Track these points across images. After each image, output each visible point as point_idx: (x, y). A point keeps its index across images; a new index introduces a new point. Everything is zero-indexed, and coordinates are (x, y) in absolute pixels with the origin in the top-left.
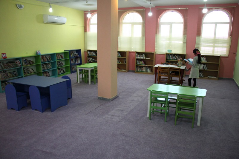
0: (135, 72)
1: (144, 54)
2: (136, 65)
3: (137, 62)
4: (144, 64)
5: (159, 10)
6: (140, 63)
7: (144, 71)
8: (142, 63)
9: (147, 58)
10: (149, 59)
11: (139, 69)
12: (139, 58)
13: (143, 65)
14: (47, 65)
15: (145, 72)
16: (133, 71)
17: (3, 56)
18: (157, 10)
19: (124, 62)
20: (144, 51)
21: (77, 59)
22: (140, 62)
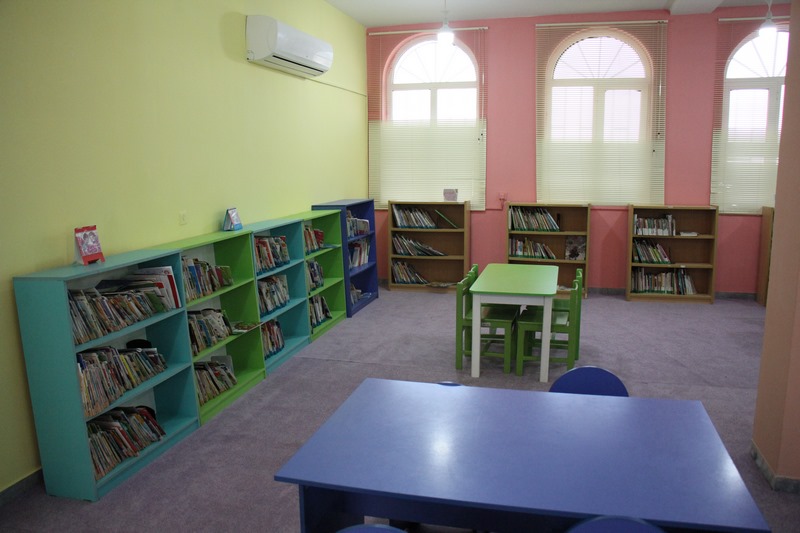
0: (629, 294)
1: (670, 217)
2: (631, 264)
3: (636, 252)
4: (667, 260)
5: (730, 24)
6: (649, 256)
7: (666, 287)
8: (658, 256)
9: (684, 235)
10: (694, 235)
11: (643, 283)
12: (648, 232)
13: (663, 262)
14: (273, 287)
15: (672, 292)
16: (619, 293)
17: (79, 248)
18: (724, 24)
19: (567, 254)
20: (658, 202)
21: (359, 246)
22: (650, 249)
